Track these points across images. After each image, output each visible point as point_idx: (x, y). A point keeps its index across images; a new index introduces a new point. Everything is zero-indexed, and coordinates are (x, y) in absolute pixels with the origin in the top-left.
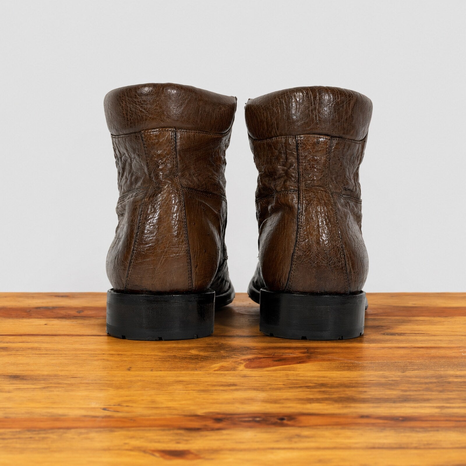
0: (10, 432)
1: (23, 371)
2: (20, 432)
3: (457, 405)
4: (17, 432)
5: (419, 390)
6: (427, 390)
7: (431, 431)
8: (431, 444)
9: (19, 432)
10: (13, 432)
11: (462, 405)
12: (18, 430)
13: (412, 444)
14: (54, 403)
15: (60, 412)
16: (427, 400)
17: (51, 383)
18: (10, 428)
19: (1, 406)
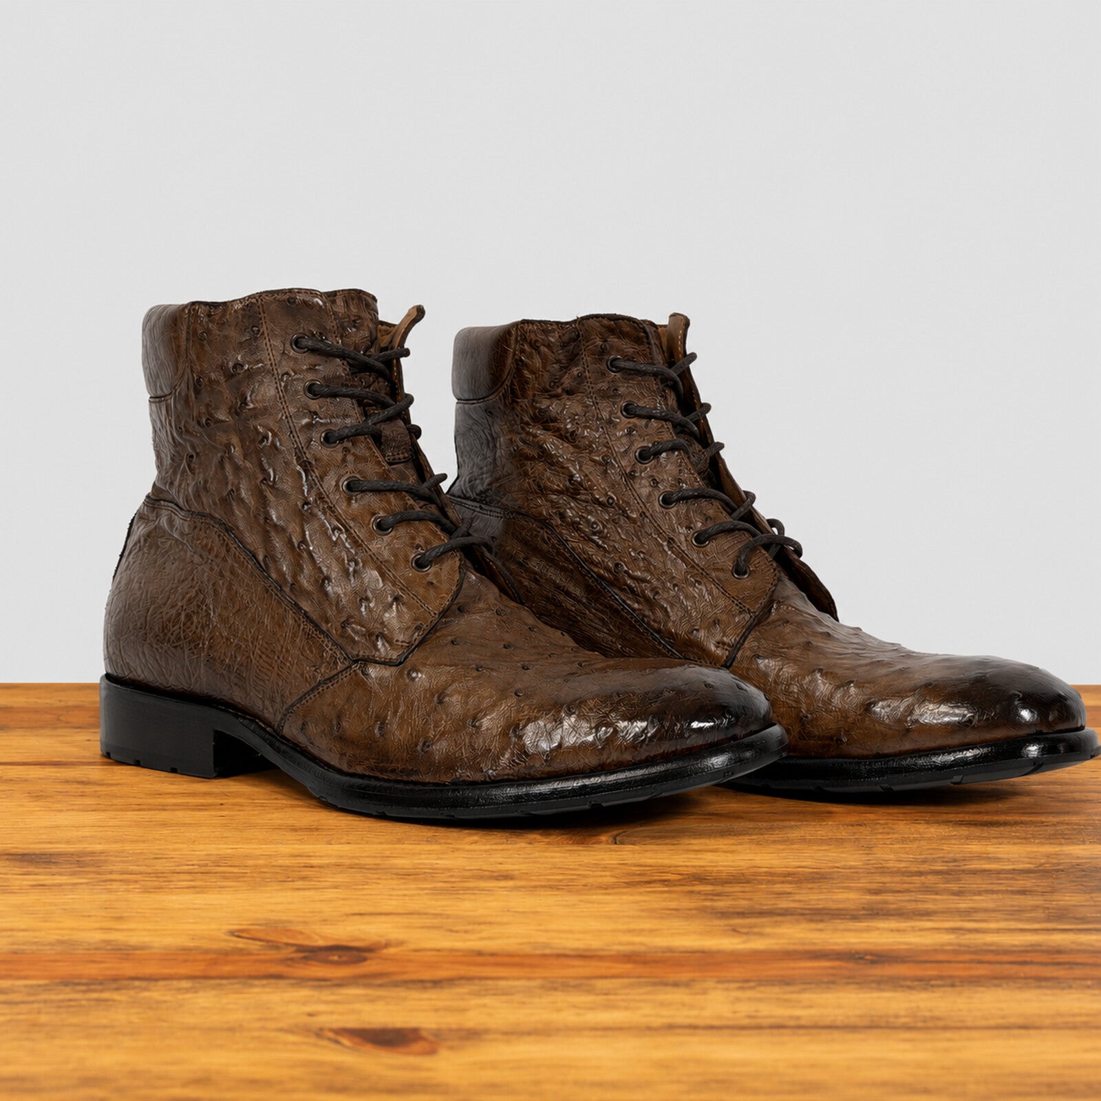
0: (26, 986)
1: (51, 843)
2: (46, 988)
3: (993, 925)
4: (39, 986)
5: (908, 891)
6: (927, 890)
7: (939, 986)
8: (938, 1019)
9: (46, 985)
10: (32, 986)
11: (1003, 925)
12: (42, 982)
13: (897, 1016)
14: (119, 919)
15: (134, 940)
16: (926, 914)
17: (111, 873)
18: (25, 978)
19: (5, 925)
